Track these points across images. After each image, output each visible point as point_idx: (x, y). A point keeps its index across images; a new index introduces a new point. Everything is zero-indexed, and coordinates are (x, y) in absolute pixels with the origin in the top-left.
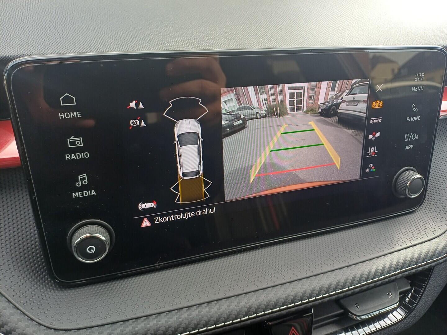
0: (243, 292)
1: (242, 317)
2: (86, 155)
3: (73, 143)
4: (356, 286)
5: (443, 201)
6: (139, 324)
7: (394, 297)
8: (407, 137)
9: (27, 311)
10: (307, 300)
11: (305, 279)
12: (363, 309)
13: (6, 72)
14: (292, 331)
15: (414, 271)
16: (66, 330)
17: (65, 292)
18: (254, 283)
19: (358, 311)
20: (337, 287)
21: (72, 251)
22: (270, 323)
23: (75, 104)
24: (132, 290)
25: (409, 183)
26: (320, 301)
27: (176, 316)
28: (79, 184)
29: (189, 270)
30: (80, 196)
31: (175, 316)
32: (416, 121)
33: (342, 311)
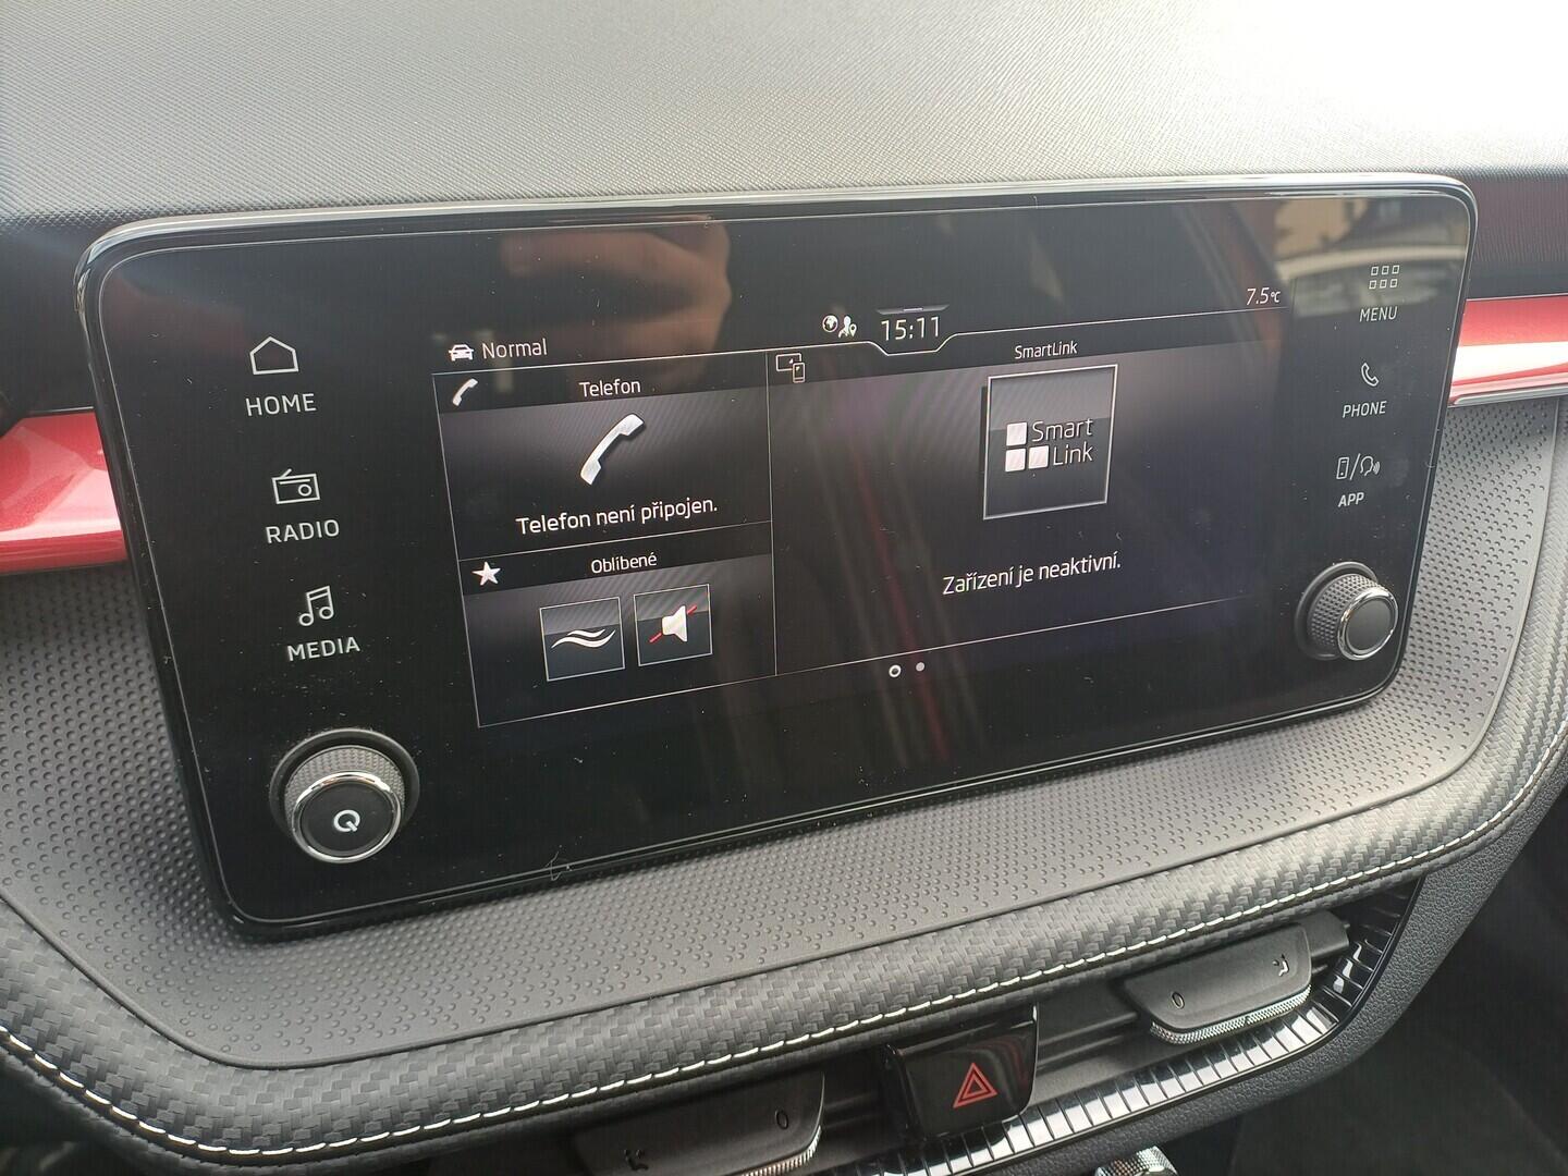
0: (817, 954)
1: (816, 1029)
2: (330, 528)
3: (288, 491)
4: (1170, 937)
5: (1459, 672)
6: (496, 1051)
7: (1293, 973)
8: (1343, 466)
9: (149, 1012)
10: (1017, 979)
11: (1013, 915)
12: (1197, 1011)
13: (83, 271)
14: (971, 1076)
15: (1356, 889)
16: (272, 1069)
17: (262, 954)
18: (854, 924)
19: (1181, 1017)
20: (1110, 940)
21: (288, 828)
22: (901, 1052)
23: (296, 369)
24: (473, 948)
25: (1346, 613)
26: (1056, 983)
27: (610, 1028)
28: (306, 619)
29: (651, 885)
30: (311, 656)
31: (606, 1024)
32: (1372, 417)
33: (1130, 1016)
